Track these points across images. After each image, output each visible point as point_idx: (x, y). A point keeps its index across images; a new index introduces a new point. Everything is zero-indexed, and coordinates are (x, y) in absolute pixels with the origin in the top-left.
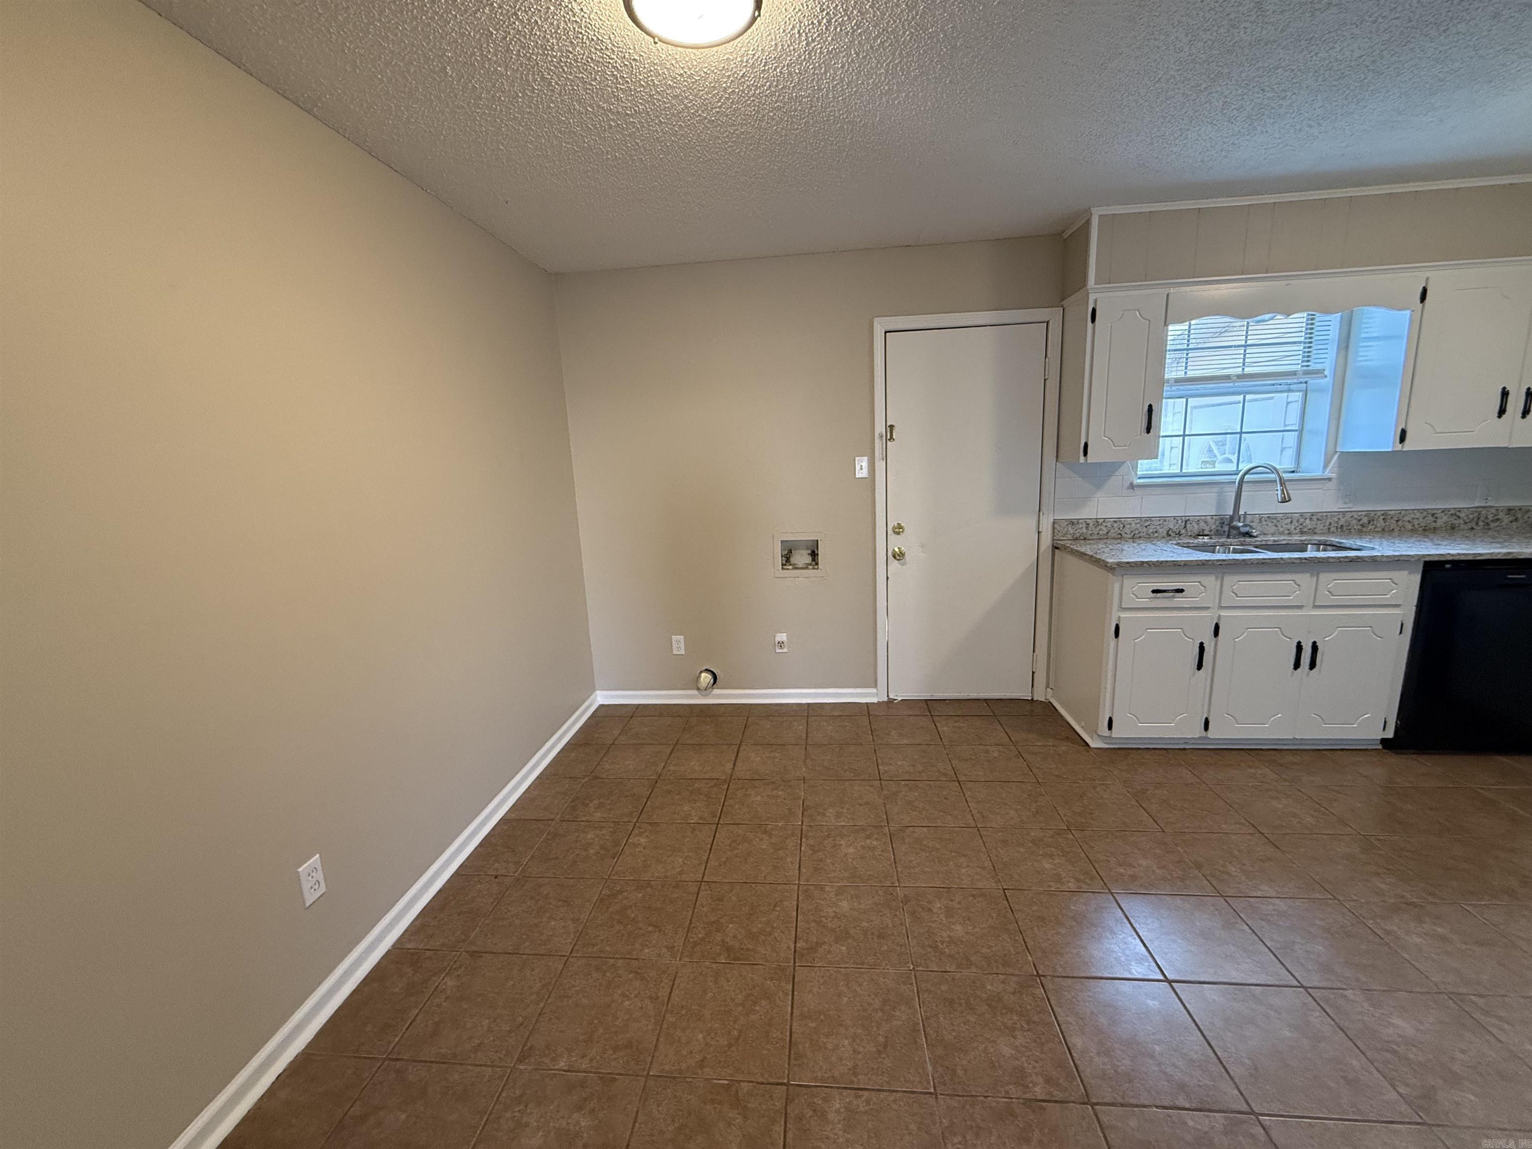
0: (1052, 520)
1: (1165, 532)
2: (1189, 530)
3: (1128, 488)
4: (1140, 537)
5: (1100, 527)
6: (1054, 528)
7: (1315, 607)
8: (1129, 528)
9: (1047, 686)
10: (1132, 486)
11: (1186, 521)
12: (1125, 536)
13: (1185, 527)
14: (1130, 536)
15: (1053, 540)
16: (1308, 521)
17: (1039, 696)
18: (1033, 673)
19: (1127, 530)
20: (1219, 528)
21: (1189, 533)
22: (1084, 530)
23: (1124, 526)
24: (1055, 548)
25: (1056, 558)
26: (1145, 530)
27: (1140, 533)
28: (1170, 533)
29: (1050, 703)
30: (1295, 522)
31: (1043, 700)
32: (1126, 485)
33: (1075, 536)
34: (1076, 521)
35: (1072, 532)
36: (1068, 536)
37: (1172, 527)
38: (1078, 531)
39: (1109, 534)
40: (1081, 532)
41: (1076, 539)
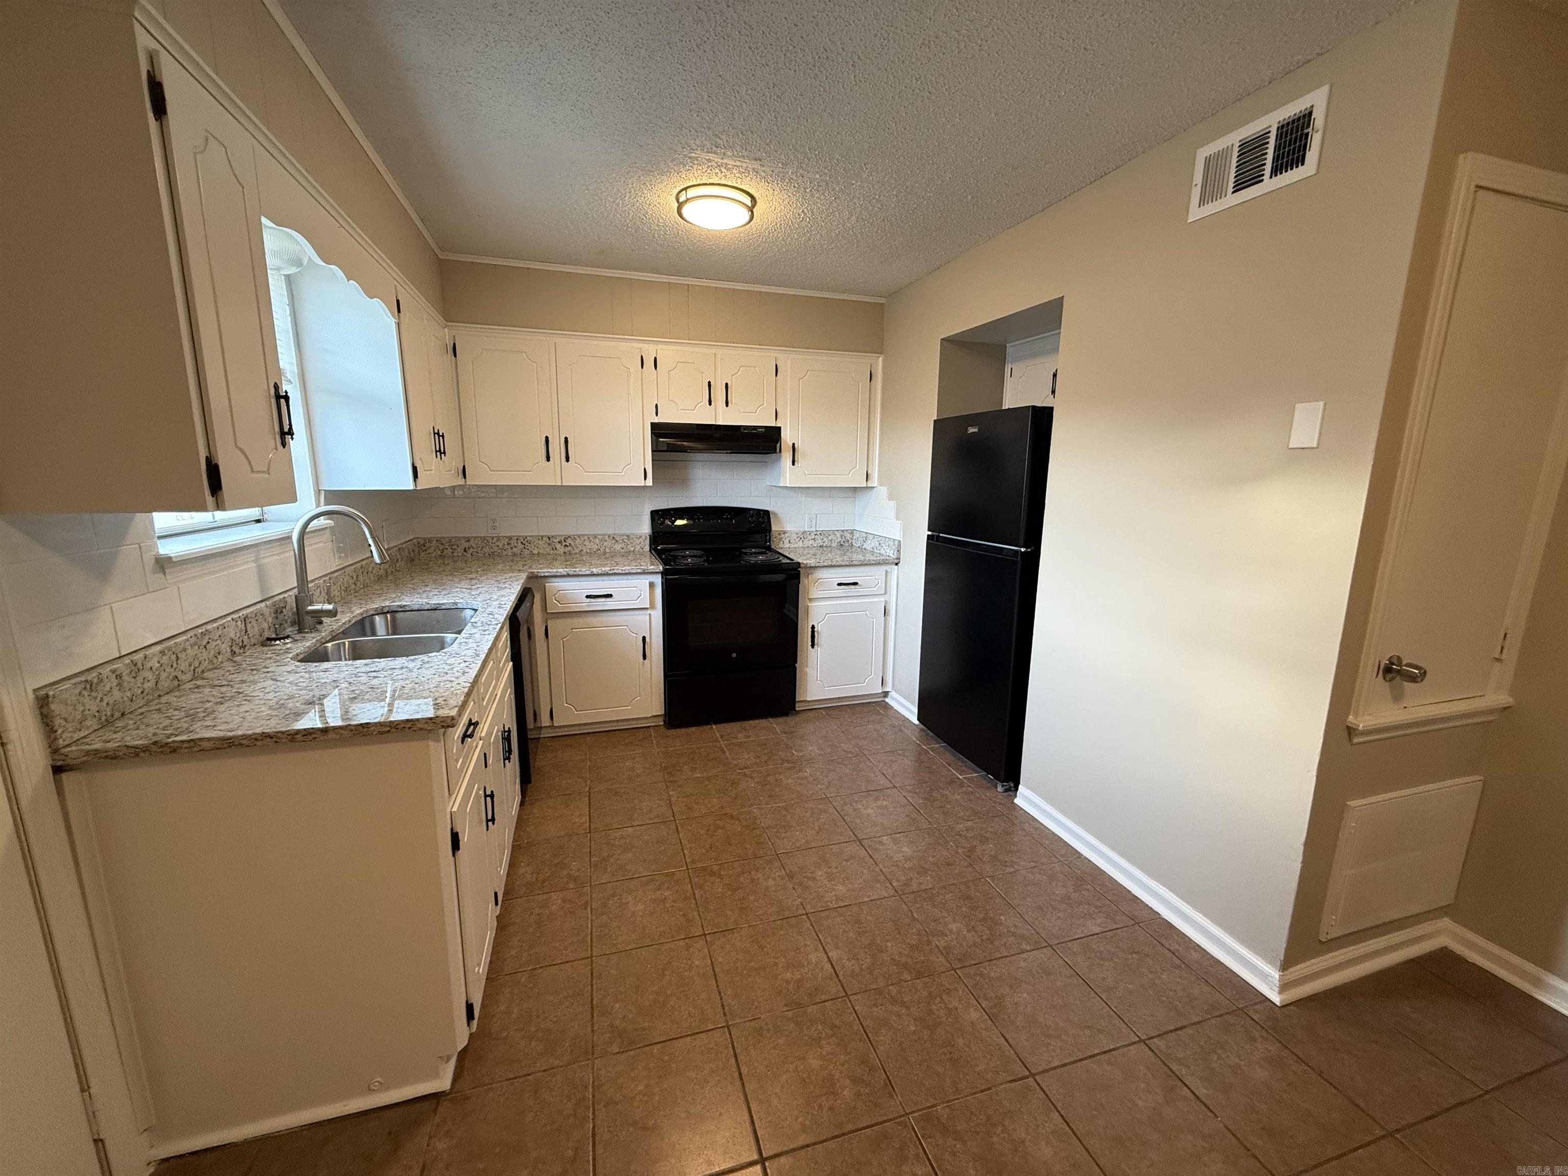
0: (33, 694)
1: (229, 650)
2: (250, 635)
3: (154, 571)
6: (44, 715)
8: (186, 656)
10: (163, 564)
11: (245, 620)
13: (246, 631)
15: (53, 752)
19: (183, 665)
20: (276, 621)
22: (117, 694)
23: (178, 658)
24: (58, 770)
25: (69, 797)
28: (234, 648)
32: (150, 562)
33: (103, 718)
34: (92, 676)
35: (94, 709)
36: (88, 723)
37: (233, 637)
38: (106, 700)
39: (159, 686)
40: (111, 702)
41: (108, 723)
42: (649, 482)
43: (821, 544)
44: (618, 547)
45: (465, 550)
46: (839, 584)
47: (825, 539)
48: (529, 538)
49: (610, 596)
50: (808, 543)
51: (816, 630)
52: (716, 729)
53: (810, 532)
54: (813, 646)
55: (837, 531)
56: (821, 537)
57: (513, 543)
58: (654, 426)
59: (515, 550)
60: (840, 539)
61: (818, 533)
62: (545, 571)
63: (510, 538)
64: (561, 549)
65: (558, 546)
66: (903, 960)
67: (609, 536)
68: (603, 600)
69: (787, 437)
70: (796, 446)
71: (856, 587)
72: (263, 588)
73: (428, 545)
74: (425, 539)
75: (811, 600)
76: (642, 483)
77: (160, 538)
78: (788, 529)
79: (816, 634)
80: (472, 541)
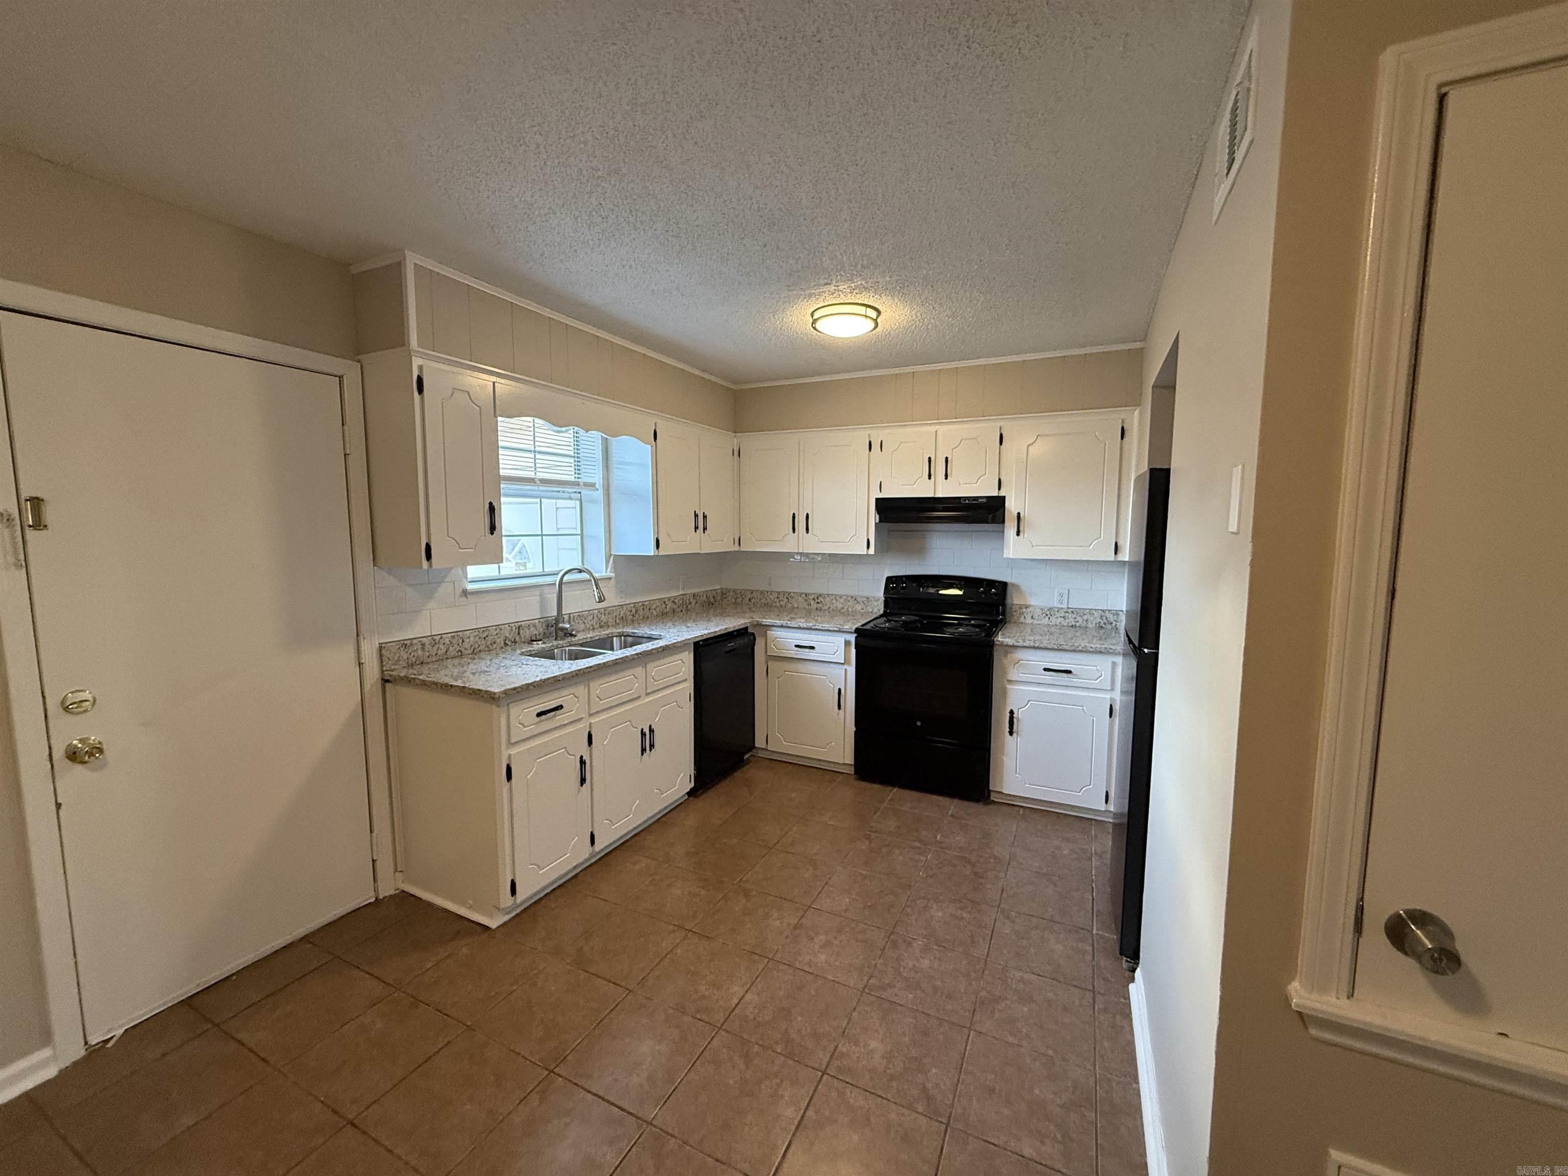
0: (377, 645)
1: (503, 642)
2: (522, 636)
3: (461, 596)
4: (480, 651)
5: (437, 645)
6: (381, 656)
7: (647, 694)
8: (469, 642)
9: (396, 870)
10: (465, 593)
11: (519, 628)
12: (466, 652)
13: (519, 634)
14: (470, 652)
15: (383, 672)
16: (603, 616)
17: (387, 890)
18: (374, 861)
19: (466, 645)
20: (546, 631)
21: (523, 640)
22: (420, 652)
23: (463, 641)
24: (385, 681)
25: (388, 695)
26: (483, 642)
27: (479, 646)
28: (507, 642)
29: (403, 891)
30: (595, 618)
31: (392, 892)
32: (458, 592)
33: (410, 662)
34: (409, 642)
35: (405, 657)
36: (401, 662)
37: (507, 635)
38: (413, 654)
39: (448, 653)
40: (416, 655)
41: (412, 665)
42: (872, 551)
43: (1074, 623)
44: (858, 607)
45: (750, 600)
46: (1045, 670)
47: (1079, 618)
48: (792, 594)
49: (813, 648)
50: (1054, 620)
51: (1015, 715)
52: (895, 792)
53: (1059, 610)
54: (1011, 733)
55: (1095, 610)
56: (1074, 616)
57: (781, 597)
58: (878, 501)
59: (782, 603)
60: (1099, 620)
61: (1070, 610)
62: (767, 621)
63: (779, 593)
64: (814, 605)
65: (812, 602)
66: (794, 1036)
67: (852, 597)
68: (807, 650)
69: (1012, 507)
70: (1022, 515)
71: (1069, 675)
72: (541, 612)
73: (728, 594)
74: (726, 589)
75: (1010, 682)
76: (864, 551)
77: (470, 582)
78: (1032, 604)
79: (1015, 720)
80: (754, 593)
